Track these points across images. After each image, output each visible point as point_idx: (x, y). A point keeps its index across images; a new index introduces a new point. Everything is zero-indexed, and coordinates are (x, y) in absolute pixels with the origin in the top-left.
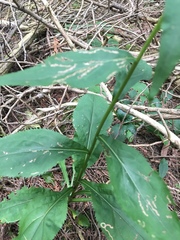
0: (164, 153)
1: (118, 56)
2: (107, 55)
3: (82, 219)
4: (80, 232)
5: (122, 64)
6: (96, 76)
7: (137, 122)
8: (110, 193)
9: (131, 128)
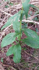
0: (36, 27)
1: (18, 14)
2: (17, 15)
3: (24, 49)
4: (25, 51)
5: (20, 15)
6: (17, 20)
7: (27, 23)
8: (27, 39)
9: (26, 25)
